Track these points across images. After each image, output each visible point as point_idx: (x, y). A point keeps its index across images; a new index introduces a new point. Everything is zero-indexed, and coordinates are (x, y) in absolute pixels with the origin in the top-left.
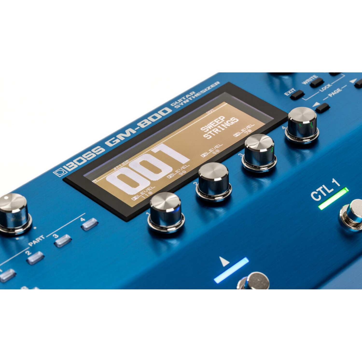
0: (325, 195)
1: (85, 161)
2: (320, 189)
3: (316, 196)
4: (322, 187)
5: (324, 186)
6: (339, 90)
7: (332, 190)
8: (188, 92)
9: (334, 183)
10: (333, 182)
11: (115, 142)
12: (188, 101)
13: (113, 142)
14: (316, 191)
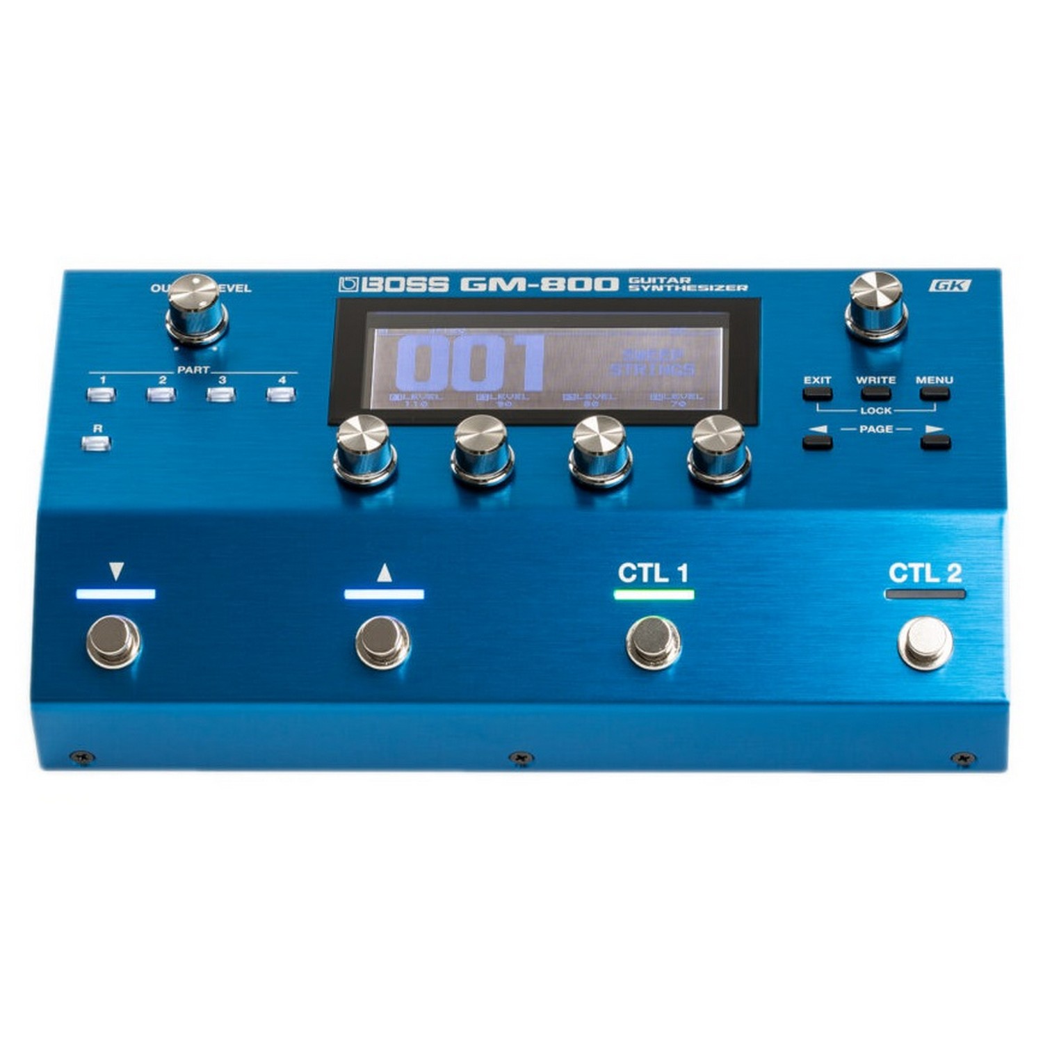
0: (645, 579)
1: (401, 289)
2: (645, 566)
3: (628, 573)
4: (654, 565)
5: (657, 566)
6: (888, 429)
7: (666, 580)
8: (678, 274)
9: (681, 572)
10: (680, 569)
11: (477, 287)
12: (661, 289)
13: (475, 285)
14: (636, 565)
